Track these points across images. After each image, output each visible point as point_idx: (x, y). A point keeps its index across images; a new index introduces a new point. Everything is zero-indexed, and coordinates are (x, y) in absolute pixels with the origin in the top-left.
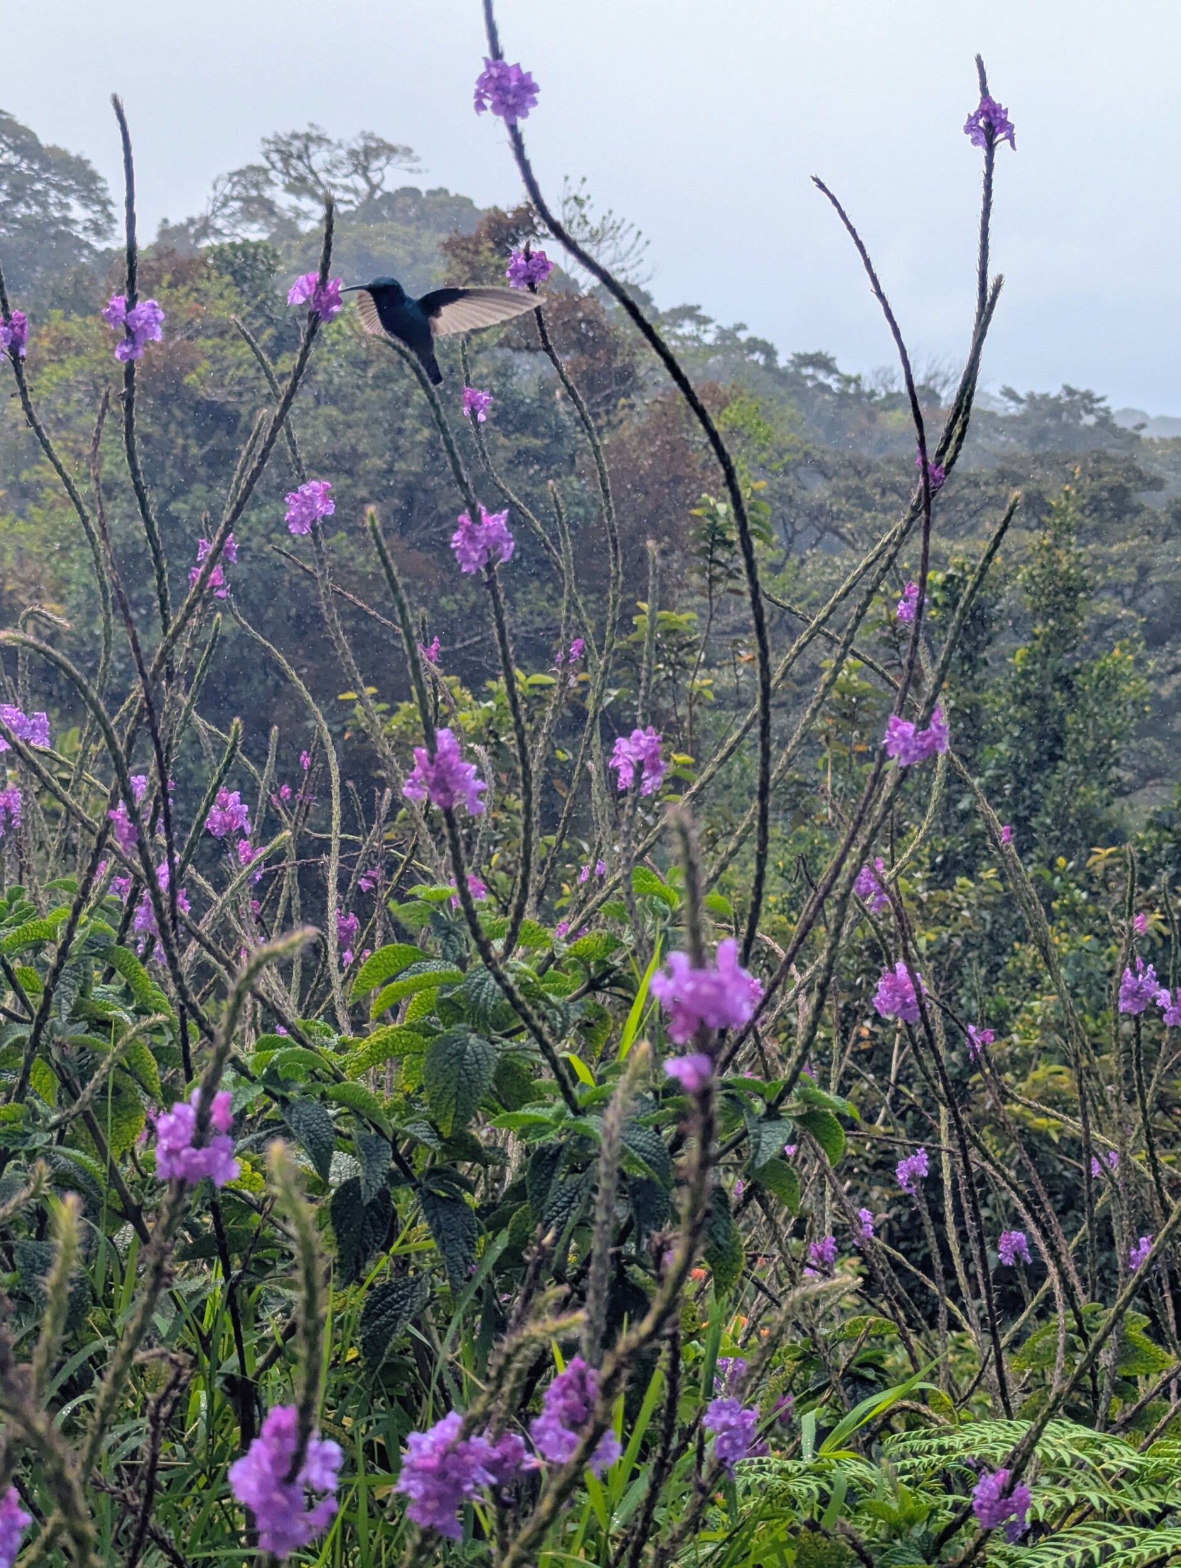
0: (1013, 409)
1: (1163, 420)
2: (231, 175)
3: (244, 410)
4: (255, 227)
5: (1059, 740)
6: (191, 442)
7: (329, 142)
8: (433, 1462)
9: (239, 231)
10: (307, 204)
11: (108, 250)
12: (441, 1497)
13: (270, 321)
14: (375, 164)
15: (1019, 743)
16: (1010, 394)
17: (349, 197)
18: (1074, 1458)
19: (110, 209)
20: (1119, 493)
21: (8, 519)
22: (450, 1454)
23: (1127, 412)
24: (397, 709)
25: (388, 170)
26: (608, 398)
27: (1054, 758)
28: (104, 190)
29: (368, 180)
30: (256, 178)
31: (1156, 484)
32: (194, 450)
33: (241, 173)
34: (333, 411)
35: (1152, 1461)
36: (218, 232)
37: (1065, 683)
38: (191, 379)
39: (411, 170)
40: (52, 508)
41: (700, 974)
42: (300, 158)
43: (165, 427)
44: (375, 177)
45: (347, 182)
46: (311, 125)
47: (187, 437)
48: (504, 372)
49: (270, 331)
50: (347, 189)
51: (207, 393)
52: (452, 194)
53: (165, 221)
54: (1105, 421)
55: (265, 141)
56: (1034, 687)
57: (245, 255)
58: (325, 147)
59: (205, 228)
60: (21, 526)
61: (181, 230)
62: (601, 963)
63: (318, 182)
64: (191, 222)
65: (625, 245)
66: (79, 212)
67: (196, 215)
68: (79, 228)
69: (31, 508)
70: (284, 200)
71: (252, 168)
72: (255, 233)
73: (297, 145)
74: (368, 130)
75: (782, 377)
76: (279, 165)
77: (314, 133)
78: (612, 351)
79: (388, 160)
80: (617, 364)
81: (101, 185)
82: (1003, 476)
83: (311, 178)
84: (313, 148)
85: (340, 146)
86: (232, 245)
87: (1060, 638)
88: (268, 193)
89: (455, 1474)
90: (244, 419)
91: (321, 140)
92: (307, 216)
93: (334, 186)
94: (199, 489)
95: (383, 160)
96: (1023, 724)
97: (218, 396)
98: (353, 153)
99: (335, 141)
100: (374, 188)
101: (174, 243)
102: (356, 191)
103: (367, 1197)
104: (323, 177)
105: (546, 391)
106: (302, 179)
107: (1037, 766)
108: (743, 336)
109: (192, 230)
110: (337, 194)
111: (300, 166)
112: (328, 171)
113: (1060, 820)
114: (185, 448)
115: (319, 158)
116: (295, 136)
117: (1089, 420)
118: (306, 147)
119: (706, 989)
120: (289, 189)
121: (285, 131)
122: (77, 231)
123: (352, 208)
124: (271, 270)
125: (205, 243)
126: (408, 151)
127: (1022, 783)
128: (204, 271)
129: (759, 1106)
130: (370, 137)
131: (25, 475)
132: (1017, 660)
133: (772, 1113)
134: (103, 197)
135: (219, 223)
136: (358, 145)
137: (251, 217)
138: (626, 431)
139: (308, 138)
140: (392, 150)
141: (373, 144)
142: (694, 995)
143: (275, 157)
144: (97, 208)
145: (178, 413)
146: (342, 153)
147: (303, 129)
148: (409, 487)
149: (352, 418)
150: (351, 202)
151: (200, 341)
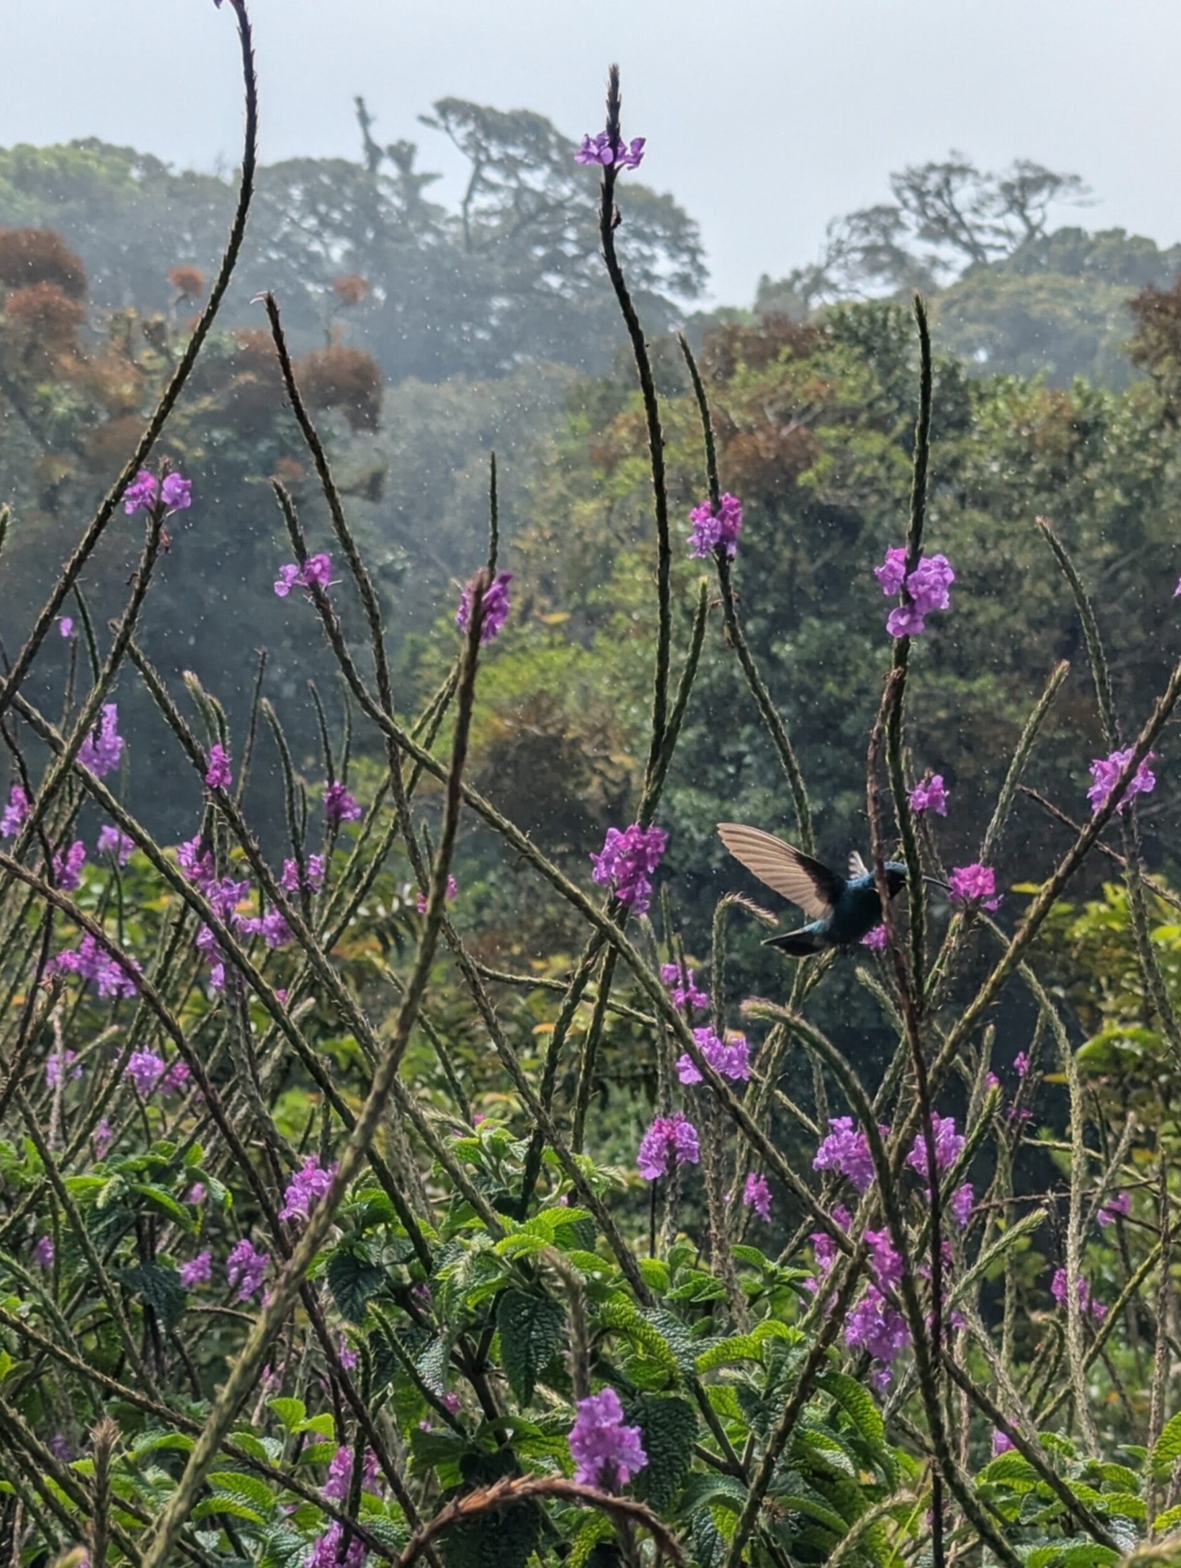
2: (849, 218)
3: (870, 517)
4: (879, 279)
6: (802, 554)
7: (976, 173)
9: (859, 285)
10: (947, 251)
11: (699, 315)
14: (1035, 200)
17: (1000, 241)
19: (701, 259)
21: (572, 651)
24: (1085, 912)
25: (1052, 207)
28: (695, 236)
29: (1026, 220)
30: (884, 220)
33: (862, 215)
34: (978, 517)
36: (833, 287)
38: (805, 478)
39: (1080, 204)
40: (622, 638)
42: (939, 194)
43: (770, 537)
44: (1035, 216)
45: (1000, 223)
46: (953, 153)
47: (795, 548)
50: (998, 231)
51: (824, 495)
52: (1130, 234)
53: (765, 278)
55: (894, 176)
57: (873, 320)
58: (970, 178)
59: (818, 281)
60: (588, 662)
61: (786, 286)
63: (962, 224)
66: (664, 265)
67: (802, 266)
68: (664, 285)
69: (599, 640)
70: (917, 248)
71: (879, 210)
73: (934, 181)
74: (1023, 157)
76: (913, 202)
77: (957, 163)
79: (1052, 192)
81: (692, 229)
83: (953, 220)
84: (956, 182)
85: (989, 178)
86: (856, 308)
88: (899, 240)
90: (869, 526)
91: (963, 170)
92: (946, 266)
93: (980, 228)
95: (1045, 193)
97: (840, 498)
98: (1007, 188)
99: (983, 172)
100: (1032, 229)
102: (1009, 234)
104: (968, 217)
106: (941, 220)
109: (798, 286)
110: (982, 238)
111: (939, 204)
112: (975, 211)
114: (793, 563)
115: (964, 194)
116: (931, 168)
118: (947, 182)
120: (927, 233)
121: (919, 162)
122: (661, 290)
123: (1003, 256)
125: (815, 302)
126: (1076, 179)
128: (822, 342)
130: (1027, 165)
131: (592, 596)
134: (691, 242)
136: (1013, 176)
137: (875, 269)
139: (949, 170)
141: (1029, 174)
143: (909, 195)
144: (685, 258)
145: (786, 517)
146: (992, 188)
147: (941, 158)
149: (1008, 527)
150: (1002, 248)
151: (822, 431)
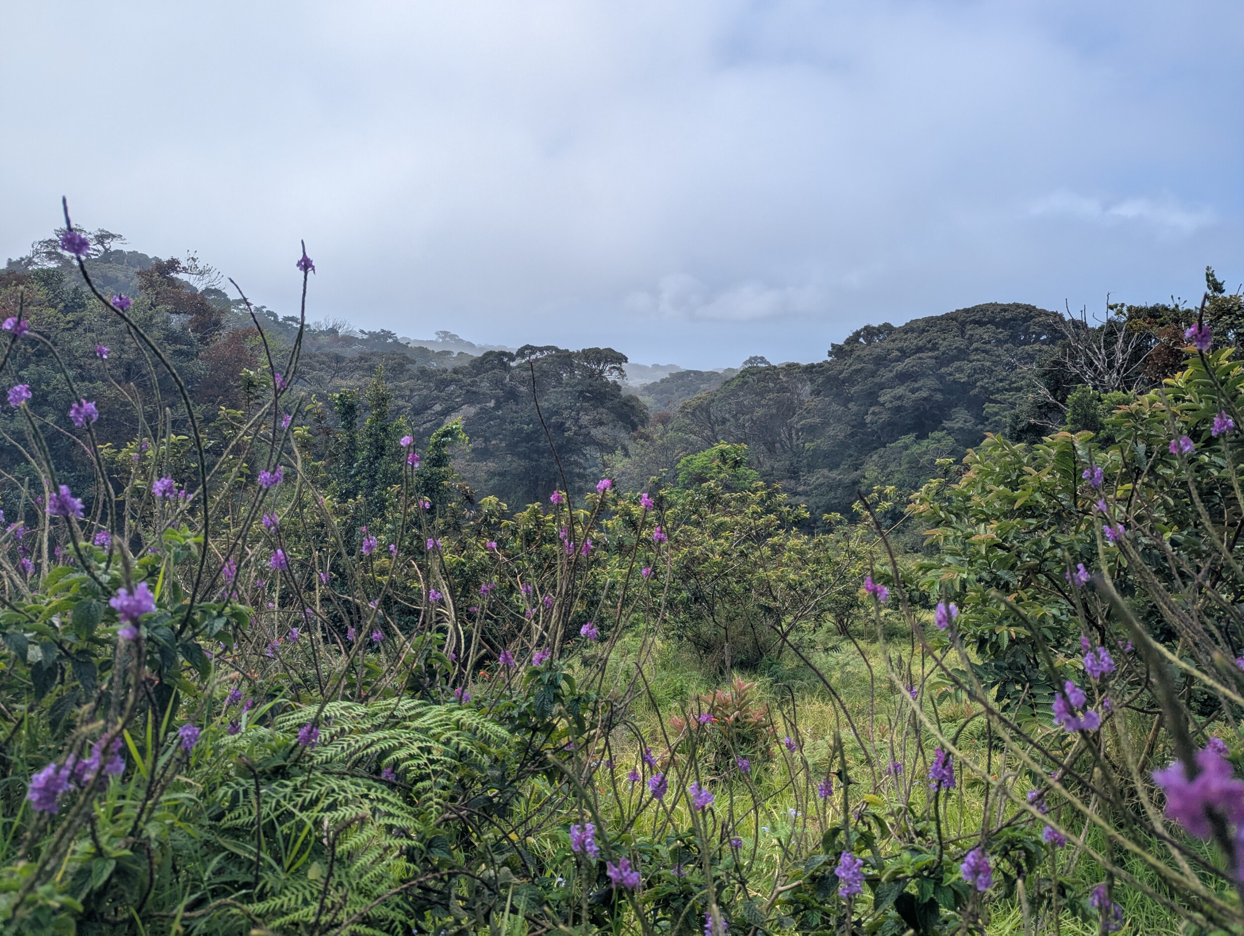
0: (365, 337)
1: (416, 341)
5: (383, 449)
8: (42, 785)
12: (47, 798)
13: (62, 300)
15: (370, 450)
16: (362, 332)
18: (342, 715)
20: (401, 365)
22: (49, 780)
23: (404, 338)
26: (211, 331)
27: (382, 455)
31: (413, 362)
32: (30, 350)
35: (370, 710)
37: (384, 430)
41: (131, 598)
48: (167, 321)
49: (63, 304)
54: (396, 341)
56: (373, 431)
62: (153, 566)
64: (22, 259)
65: (213, 277)
72: (53, 265)
75: (279, 324)
78: (211, 314)
80: (214, 318)
82: (361, 359)
87: (381, 414)
89: (52, 788)
94: (32, 366)
96: (371, 444)
101: (14, 268)
103: (45, 667)
105: (184, 329)
107: (376, 458)
108: (264, 310)
113: (385, 475)
117: (390, 340)
119: (133, 603)
124: (61, 281)
127: (371, 464)
129: (215, 613)
132: (367, 422)
133: (220, 615)
135: (36, 260)
138: (219, 343)
140: (114, 236)
142: (128, 606)
148: (129, 364)
